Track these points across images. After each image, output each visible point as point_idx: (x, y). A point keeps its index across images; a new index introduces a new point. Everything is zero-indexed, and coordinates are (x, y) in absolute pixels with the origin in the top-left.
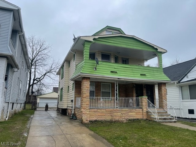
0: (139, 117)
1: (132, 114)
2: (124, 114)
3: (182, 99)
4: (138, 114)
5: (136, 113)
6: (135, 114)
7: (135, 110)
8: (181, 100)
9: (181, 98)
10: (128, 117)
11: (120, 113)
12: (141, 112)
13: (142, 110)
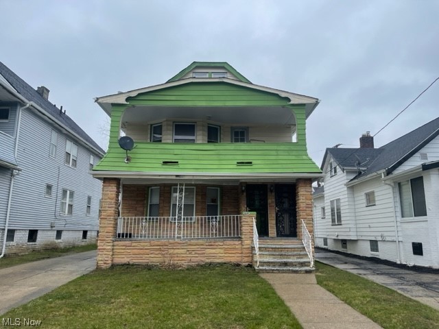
0: (234, 258)
1: (214, 251)
2: (193, 253)
3: (403, 217)
4: (230, 252)
5: (226, 249)
6: (222, 252)
7: (221, 244)
8: (399, 219)
9: (399, 214)
10: (203, 259)
11: (186, 250)
12: (237, 247)
13: (240, 242)
